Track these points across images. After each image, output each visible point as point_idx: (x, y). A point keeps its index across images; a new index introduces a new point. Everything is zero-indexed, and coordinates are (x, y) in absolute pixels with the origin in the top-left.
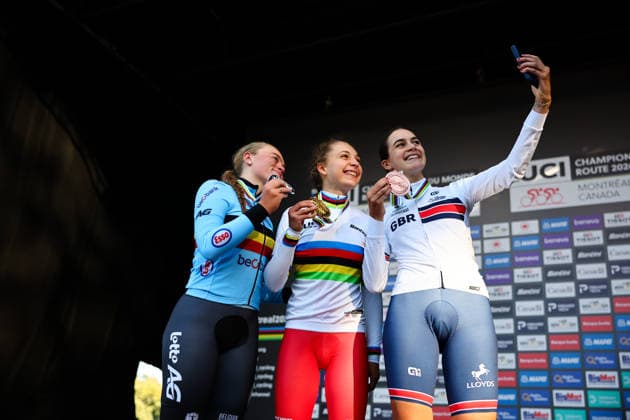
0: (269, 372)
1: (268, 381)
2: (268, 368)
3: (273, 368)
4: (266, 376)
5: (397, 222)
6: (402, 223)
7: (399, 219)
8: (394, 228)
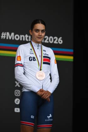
5: (32, 58)
6: (34, 60)
7: (33, 57)
8: (31, 60)
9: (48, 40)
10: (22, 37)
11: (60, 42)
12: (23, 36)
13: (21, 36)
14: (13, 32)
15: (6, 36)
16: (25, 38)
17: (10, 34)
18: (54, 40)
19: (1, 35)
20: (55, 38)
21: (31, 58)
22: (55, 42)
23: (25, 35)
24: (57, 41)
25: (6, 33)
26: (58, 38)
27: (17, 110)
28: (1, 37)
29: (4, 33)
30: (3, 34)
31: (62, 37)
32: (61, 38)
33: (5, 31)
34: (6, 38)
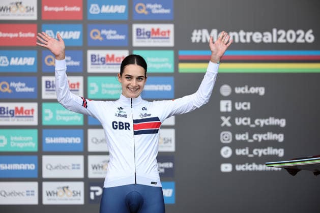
0: (276, 129)
1: (275, 144)
2: (272, 121)
3: (282, 123)
4: (270, 136)
5: (118, 124)
6: (121, 127)
7: (120, 123)
8: (115, 127)
9: (285, 38)
10: (234, 37)
11: (310, 38)
12: (235, 34)
13: (231, 34)
14: (214, 28)
15: (201, 36)
16: (239, 37)
17: (210, 32)
18: (297, 36)
19: (192, 36)
20: (299, 32)
21: (115, 124)
22: (300, 40)
23: (238, 32)
24: (304, 38)
25: (202, 32)
26: (305, 32)
27: (226, 168)
28: (191, 40)
29: (197, 32)
30: (195, 33)
31: (313, 30)
32: (311, 31)
33: (200, 28)
34: (201, 40)
